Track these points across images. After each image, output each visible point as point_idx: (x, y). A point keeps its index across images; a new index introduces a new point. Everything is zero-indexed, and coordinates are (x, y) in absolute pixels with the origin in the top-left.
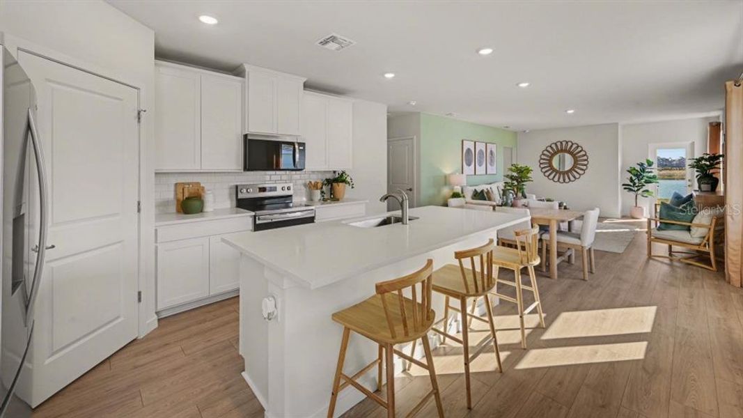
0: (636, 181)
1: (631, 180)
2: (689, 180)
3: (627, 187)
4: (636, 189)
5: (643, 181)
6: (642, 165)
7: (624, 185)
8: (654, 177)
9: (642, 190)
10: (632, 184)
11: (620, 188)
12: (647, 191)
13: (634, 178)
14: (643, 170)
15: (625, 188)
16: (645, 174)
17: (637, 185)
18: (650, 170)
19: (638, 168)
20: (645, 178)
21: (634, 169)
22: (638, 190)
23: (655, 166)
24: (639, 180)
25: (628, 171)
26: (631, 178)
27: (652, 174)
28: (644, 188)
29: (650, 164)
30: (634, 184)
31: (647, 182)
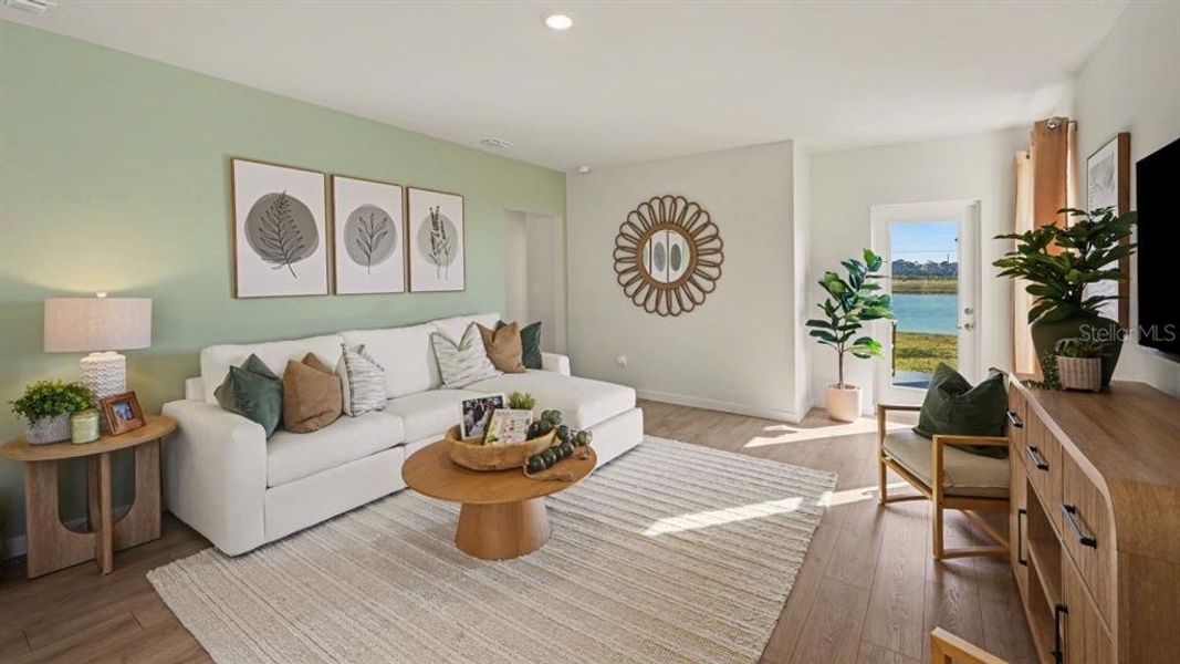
0: (840, 313)
1: (830, 310)
2: (967, 311)
3: (820, 330)
4: (840, 334)
5: (855, 312)
6: (852, 266)
7: (810, 323)
8: (883, 302)
9: (853, 338)
10: (829, 320)
11: (801, 331)
12: (866, 341)
13: (835, 303)
14: (858, 283)
15: (814, 333)
16: (862, 293)
17: (842, 323)
18: (873, 281)
19: (845, 275)
20: (861, 304)
21: (836, 278)
22: (846, 337)
23: (885, 269)
24: (846, 311)
25: (822, 283)
26: (828, 302)
27: (879, 293)
28: (859, 334)
29: (873, 263)
30: (836, 320)
31: (865, 316)
